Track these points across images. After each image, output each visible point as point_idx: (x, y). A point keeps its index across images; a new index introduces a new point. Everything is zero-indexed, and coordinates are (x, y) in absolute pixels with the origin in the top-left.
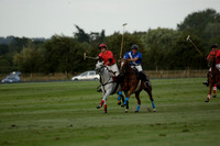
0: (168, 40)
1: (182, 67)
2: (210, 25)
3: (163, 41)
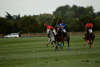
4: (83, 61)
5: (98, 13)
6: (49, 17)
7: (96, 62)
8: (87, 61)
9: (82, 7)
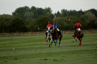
0: (8, 19)
1: (15, 31)
2: (27, 13)
3: (6, 20)
4: (41, 60)
5: (55, 14)
6: (9, 17)
7: (54, 60)
8: (46, 60)
9: (41, 9)
